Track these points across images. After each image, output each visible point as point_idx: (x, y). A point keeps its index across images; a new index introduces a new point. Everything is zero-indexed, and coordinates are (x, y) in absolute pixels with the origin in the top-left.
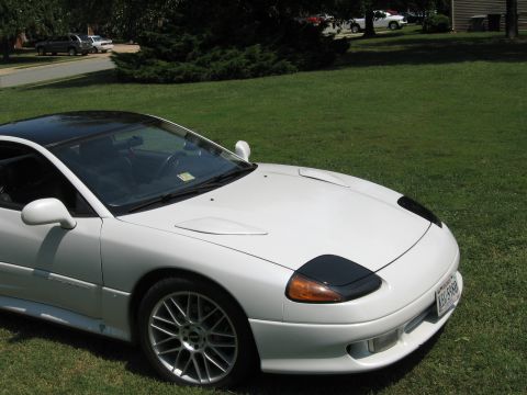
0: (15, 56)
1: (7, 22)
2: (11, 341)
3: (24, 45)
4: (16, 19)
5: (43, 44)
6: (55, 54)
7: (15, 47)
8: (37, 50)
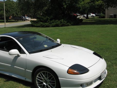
0: (9, 20)
1: (8, 13)
2: (5, 81)
3: (11, 18)
4: (10, 12)
6: (18, 20)
7: (9, 18)
8: (14, 19)
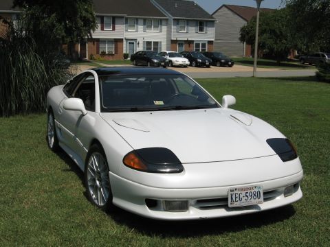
0: (286, 62)
1: (280, 41)
3: (296, 57)
5: (304, 57)
6: (310, 64)
7: (289, 57)
8: (300, 61)
